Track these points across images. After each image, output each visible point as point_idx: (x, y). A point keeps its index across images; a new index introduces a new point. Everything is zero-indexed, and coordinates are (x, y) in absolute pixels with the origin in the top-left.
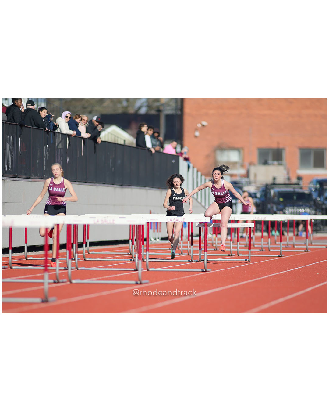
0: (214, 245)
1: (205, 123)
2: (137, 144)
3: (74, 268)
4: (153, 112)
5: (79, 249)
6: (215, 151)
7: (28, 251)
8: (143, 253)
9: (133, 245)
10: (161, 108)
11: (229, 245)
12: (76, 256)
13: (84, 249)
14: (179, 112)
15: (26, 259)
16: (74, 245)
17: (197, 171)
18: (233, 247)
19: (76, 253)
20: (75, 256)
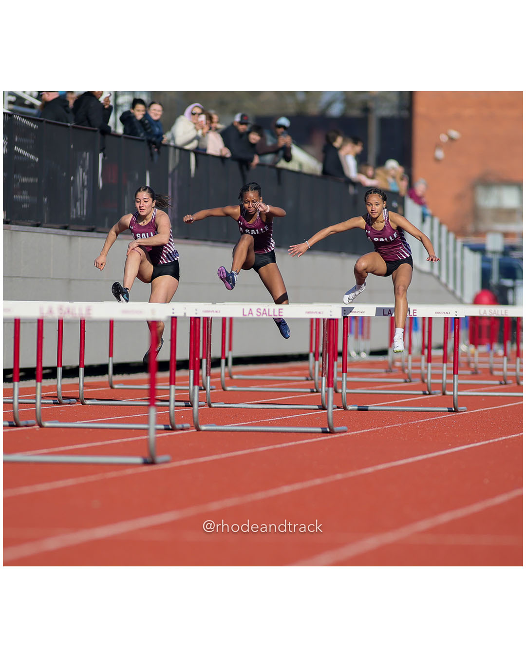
0: (472, 366)
1: (454, 134)
2: (325, 172)
3: (203, 403)
4: (355, 113)
5: (214, 371)
6: (473, 187)
7: (114, 373)
8: (336, 378)
9: (317, 362)
10: (371, 104)
11: (499, 366)
12: (207, 381)
13: (223, 370)
14: (405, 113)
15: (112, 387)
16: (204, 361)
17: (441, 224)
18: (508, 370)
19: (207, 376)
20: (205, 381)
